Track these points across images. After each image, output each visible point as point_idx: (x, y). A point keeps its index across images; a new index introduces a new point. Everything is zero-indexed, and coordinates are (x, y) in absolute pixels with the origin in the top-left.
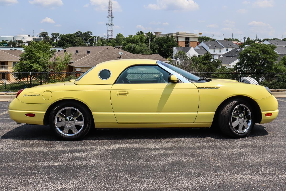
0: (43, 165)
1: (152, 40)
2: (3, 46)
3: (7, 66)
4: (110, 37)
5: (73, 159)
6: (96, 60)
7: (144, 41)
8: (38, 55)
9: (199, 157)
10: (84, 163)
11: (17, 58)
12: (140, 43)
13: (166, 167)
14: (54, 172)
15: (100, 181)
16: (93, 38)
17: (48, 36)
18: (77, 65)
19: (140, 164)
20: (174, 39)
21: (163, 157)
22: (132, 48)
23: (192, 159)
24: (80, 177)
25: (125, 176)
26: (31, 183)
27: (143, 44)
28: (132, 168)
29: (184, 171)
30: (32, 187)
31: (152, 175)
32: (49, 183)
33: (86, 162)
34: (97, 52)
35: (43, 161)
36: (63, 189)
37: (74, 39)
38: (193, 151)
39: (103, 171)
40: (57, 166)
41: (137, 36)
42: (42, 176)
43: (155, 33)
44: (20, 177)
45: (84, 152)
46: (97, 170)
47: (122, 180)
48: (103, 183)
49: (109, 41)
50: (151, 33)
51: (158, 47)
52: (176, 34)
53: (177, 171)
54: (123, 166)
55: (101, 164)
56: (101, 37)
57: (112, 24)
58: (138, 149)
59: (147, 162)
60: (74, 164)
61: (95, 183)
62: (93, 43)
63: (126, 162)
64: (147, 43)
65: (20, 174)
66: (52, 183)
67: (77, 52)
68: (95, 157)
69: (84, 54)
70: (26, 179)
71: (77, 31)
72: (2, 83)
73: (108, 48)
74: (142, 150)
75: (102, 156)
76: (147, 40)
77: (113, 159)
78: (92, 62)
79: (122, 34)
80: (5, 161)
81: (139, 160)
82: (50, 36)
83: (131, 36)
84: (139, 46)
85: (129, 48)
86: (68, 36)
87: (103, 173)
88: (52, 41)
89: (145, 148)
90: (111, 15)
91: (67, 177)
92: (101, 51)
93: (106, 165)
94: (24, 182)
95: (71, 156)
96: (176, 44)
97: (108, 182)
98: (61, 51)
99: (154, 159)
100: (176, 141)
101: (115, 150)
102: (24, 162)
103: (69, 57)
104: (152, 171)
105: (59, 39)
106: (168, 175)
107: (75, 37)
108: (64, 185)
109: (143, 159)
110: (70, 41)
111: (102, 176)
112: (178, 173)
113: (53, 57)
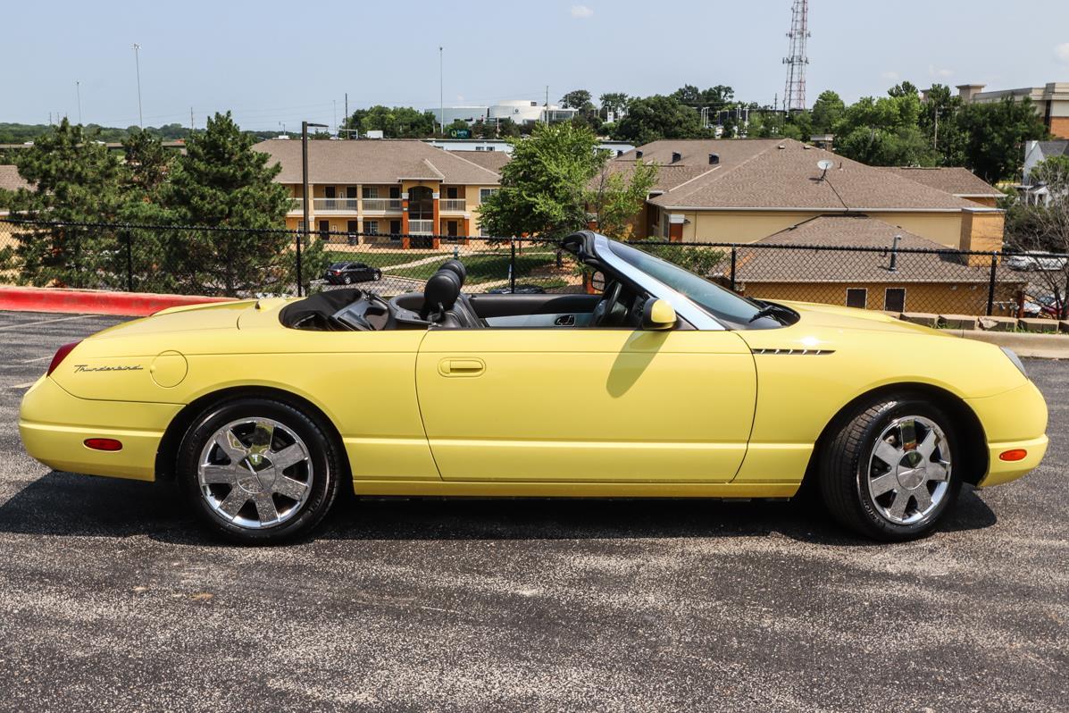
0: (487, 590)
1: (946, 115)
2: (456, 138)
3: (463, 200)
4: (794, 105)
5: (585, 581)
6: (738, 188)
7: (917, 117)
8: (552, 168)
9: (1054, 638)
10: (617, 600)
11: (492, 177)
12: (900, 125)
13: (908, 665)
14: (514, 624)
15: (655, 689)
16: (734, 108)
17: (591, 105)
18: (674, 203)
19: (812, 634)
20: (1034, 109)
21: (904, 618)
22: (869, 145)
23: (1019, 645)
24: (593, 657)
25: (744, 680)
26: (435, 658)
27: (911, 130)
28: (779, 651)
29: (977, 698)
30: (436, 675)
31: (846, 694)
32: (491, 664)
33: (625, 598)
34: (743, 161)
35: (490, 575)
36: (527, 698)
37: (672, 115)
38: (1031, 605)
39: (674, 645)
40: (529, 599)
41: (890, 103)
42: (475, 633)
43: (958, 87)
44: (411, 625)
45: (627, 553)
46: (654, 639)
47: (732, 695)
48: (663, 698)
49: (790, 120)
50: (947, 88)
51: (968, 141)
52: (1041, 92)
53: (947, 692)
54: (750, 636)
55: (674, 614)
56: (761, 105)
57: (804, 59)
58: (818, 569)
59: (838, 630)
60: (583, 599)
61: (636, 695)
62: (735, 125)
63: (761, 616)
64: (927, 124)
65: (412, 614)
66: (499, 666)
67: (676, 157)
68: (660, 581)
69: (699, 166)
70: (424, 637)
71: (683, 87)
72: (446, 251)
73: (782, 144)
74: (832, 572)
75: (681, 581)
76: (929, 113)
77: (719, 599)
78: (723, 194)
79: (836, 93)
80: (383, 556)
81: (811, 615)
82: (597, 104)
83: (869, 101)
84: (896, 135)
85: (859, 144)
86: (653, 103)
87: (671, 652)
88: (601, 120)
89: (843, 568)
90: (803, 29)
91: (550, 652)
92: (755, 157)
93: (688, 621)
94: (415, 647)
95: (581, 566)
96: (1040, 128)
97: (681, 696)
98: (628, 153)
99: (869, 623)
100: (971, 552)
101: (732, 561)
102: (433, 569)
103: (649, 176)
104: (849, 676)
105: (623, 114)
106: (908, 704)
107: (673, 105)
108: (533, 681)
109: (826, 613)
110: (657, 119)
111: (664, 666)
112: (952, 699)
113: (599, 176)
